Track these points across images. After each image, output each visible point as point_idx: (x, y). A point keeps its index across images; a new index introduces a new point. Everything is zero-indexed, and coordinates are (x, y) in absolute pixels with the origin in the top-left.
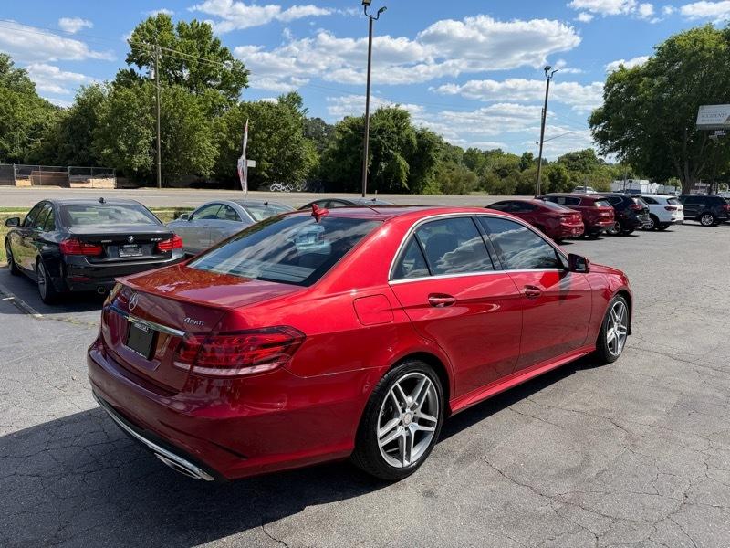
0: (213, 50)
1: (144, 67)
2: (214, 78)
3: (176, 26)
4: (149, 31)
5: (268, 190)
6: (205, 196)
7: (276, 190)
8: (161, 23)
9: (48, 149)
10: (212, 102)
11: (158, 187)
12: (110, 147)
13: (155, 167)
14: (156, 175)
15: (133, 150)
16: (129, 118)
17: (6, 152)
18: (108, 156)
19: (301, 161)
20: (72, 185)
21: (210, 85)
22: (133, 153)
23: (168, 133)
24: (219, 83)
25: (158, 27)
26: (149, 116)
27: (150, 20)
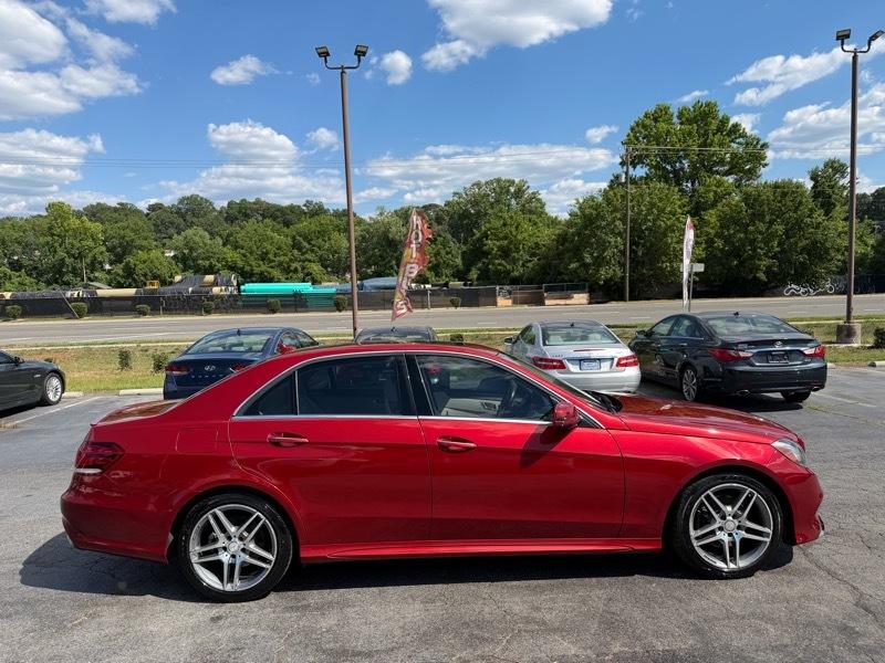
0: (719, 130)
1: (638, 167)
2: (722, 162)
3: (676, 114)
4: (644, 126)
5: (782, 295)
6: (665, 308)
7: (793, 295)
8: (660, 114)
9: (543, 267)
10: (715, 192)
11: (625, 301)
12: (578, 261)
13: (623, 278)
14: (624, 287)
15: (600, 261)
16: (598, 228)
17: (508, 272)
18: (575, 271)
19: (827, 251)
20: (547, 302)
21: (717, 172)
22: (600, 266)
23: (640, 238)
24: (727, 168)
25: (656, 120)
26: (617, 223)
27: (646, 116)
